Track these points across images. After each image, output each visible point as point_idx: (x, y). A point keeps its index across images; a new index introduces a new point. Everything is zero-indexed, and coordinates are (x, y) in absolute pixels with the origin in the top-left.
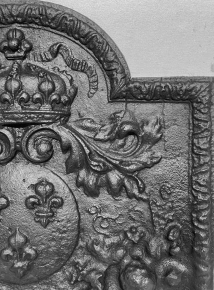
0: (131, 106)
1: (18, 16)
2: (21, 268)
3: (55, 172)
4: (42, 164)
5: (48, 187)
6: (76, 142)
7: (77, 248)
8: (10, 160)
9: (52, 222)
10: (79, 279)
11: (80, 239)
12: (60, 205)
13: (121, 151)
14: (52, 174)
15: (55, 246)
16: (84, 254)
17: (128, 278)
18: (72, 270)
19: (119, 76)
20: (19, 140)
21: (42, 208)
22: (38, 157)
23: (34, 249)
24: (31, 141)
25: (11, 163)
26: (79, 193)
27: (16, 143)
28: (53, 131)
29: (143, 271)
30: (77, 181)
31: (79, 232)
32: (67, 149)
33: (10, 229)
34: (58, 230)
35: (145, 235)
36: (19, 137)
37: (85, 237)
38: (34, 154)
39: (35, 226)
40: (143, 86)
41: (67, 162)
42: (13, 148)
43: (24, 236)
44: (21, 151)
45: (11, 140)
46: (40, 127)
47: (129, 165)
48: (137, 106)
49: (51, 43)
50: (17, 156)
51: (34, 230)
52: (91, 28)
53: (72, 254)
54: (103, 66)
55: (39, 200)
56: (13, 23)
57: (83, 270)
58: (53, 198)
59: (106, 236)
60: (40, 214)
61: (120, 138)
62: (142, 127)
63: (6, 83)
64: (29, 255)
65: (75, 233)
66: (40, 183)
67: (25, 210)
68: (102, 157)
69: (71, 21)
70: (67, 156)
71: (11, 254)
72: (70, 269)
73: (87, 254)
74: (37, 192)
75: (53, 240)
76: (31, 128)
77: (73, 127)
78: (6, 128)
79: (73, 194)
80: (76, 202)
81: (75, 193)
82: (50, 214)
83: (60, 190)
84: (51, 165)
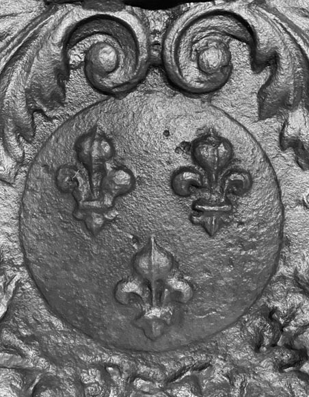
2: (160, 320)
3: (234, 116)
4: (205, 96)
5: (222, 149)
6: (291, 45)
7: (274, 278)
8: (134, 88)
9: (228, 224)
10: (279, 343)
11: (281, 262)
12: (243, 188)
14: (227, 119)
15: (230, 275)
16: (288, 291)
18: (261, 324)
20: (158, 39)
21: (207, 195)
22: (200, 81)
23: (187, 281)
24: (187, 38)
25: (135, 93)
26: (284, 162)
27: (150, 46)
28: (238, 18)
30: (281, 135)
31: (281, 247)
32: (264, 61)
33: (136, 240)
34: (240, 242)
36: (155, 32)
37: (293, 257)
38: (191, 75)
39: (191, 234)
41: (262, 93)
42: (144, 56)
43: (168, 255)
44: (162, 66)
45: (141, 38)
46: (210, 8)
50: (149, 78)
51: (189, 240)
53: (263, 291)
55: (201, 177)
57: (287, 324)
58: (232, 172)
60: (205, 208)
64: (178, 293)
65: (272, 249)
66: (203, 139)
67: (169, 198)
71: (139, 292)
72: (257, 322)
73: (294, 292)
74: (197, 160)
75: (228, 262)
76: (188, 10)
77: (281, 9)
78: (128, 7)
79: (271, 165)
80: (277, 182)
81: (276, 162)
82: (226, 207)
83: (247, 156)
84: (225, 99)
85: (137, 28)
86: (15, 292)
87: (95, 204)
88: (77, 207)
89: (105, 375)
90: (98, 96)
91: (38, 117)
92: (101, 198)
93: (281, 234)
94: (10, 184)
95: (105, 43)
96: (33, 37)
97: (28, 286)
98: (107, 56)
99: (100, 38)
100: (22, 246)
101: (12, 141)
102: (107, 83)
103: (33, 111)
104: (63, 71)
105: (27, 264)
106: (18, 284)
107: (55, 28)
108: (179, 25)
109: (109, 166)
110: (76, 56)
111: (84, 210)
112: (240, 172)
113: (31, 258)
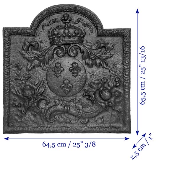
0: (103, 38)
1: (67, 10)
2: (67, 91)
4: (74, 57)
5: (76, 65)
6: (86, 50)
7: (85, 85)
8: (64, 56)
9: (78, 76)
11: (86, 82)
12: (80, 70)
13: (100, 53)
17: (103, 93)
18: (84, 92)
19: (100, 28)
21: (75, 71)
24: (71, 49)
26: (86, 67)
27: (66, 50)
28: (78, 46)
29: (108, 91)
30: (85, 63)
31: (86, 80)
32: (82, 52)
33: (64, 78)
35: (108, 80)
37: (88, 81)
38: (72, 54)
39: (72, 77)
40: (107, 31)
41: (82, 57)
42: (65, 52)
43: (69, 80)
44: (67, 53)
45: (65, 49)
46: (74, 45)
47: (103, 57)
48: (105, 38)
49: (77, 18)
50: (66, 55)
52: (91, 13)
53: (84, 87)
54: (95, 25)
55: (73, 68)
56: (66, 12)
57: (87, 91)
59: (95, 81)
60: (74, 73)
61: (100, 49)
62: (107, 45)
63: (64, 31)
64: (70, 86)
65: (85, 79)
66: (74, 63)
67: (69, 72)
68: (94, 55)
69: (84, 11)
70: (82, 54)
71: (64, 86)
73: (89, 87)
74: (73, 66)
75: (78, 82)
76: (71, 45)
77: (84, 45)
78: (63, 45)
80: (85, 70)
81: (85, 67)
82: (77, 73)
83: (80, 65)
84: (77, 58)
85: (64, 48)
86: (45, 87)
87: (58, 73)
88: (55, 73)
89: (59, 101)
90: (58, 57)
91: (50, 61)
92: (59, 72)
93: (86, 77)
94: (45, 71)
95: (60, 50)
96: (49, 49)
97: (47, 86)
98: (60, 52)
99: (59, 49)
100: (47, 80)
101: (46, 64)
102: (60, 56)
103: (49, 60)
104: (53, 54)
105: (47, 83)
106: (46, 86)
107: (53, 48)
108: (70, 47)
109: (60, 67)
110: (55, 52)
111: (57, 74)
112: (79, 68)
113: (48, 82)
